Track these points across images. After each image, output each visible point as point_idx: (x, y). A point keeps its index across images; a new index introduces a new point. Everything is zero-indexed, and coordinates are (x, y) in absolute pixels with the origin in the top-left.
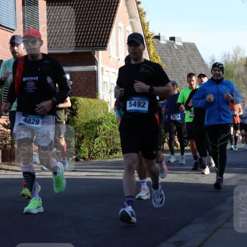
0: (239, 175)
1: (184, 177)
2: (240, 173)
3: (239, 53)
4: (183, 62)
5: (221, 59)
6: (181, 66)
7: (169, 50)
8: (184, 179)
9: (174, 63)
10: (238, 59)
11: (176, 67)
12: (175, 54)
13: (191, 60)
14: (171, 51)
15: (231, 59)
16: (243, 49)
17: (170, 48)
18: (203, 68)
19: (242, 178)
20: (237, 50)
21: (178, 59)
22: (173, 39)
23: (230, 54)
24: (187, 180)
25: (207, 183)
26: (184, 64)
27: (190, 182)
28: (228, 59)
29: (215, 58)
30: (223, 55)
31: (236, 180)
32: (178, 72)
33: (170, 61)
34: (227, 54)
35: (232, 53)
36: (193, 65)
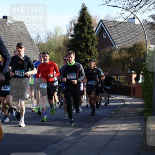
0: (58, 127)
1: (13, 129)
2: (59, 126)
3: (58, 31)
4: (13, 36)
5: (45, 36)
6: (12, 40)
7: (2, 27)
8: (13, 130)
9: (6, 38)
10: (57, 36)
11: (8, 41)
12: (7, 30)
13: (20, 35)
14: (4, 28)
15: (52, 36)
16: (61, 28)
17: (3, 25)
18: (30, 42)
19: (60, 130)
20: (57, 29)
21: (9, 34)
22: (5, 17)
23: (52, 32)
24: (16, 132)
25: (32, 134)
26: (14, 39)
27: (19, 133)
28: (50, 36)
29: (40, 34)
30: (46, 32)
31: (56, 131)
32: (10, 44)
33: (3, 35)
34: (49, 32)
35: (53, 31)
36: (22, 40)
